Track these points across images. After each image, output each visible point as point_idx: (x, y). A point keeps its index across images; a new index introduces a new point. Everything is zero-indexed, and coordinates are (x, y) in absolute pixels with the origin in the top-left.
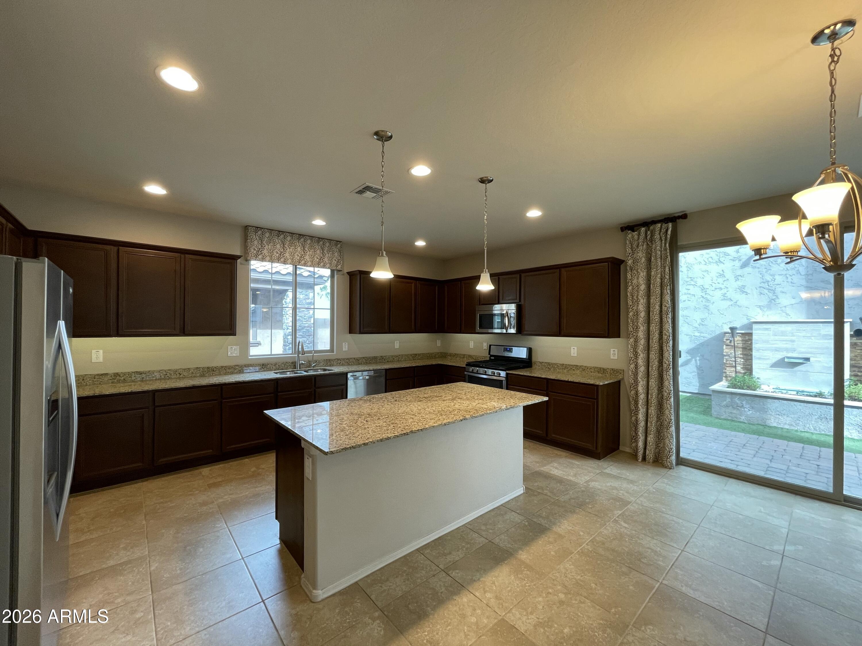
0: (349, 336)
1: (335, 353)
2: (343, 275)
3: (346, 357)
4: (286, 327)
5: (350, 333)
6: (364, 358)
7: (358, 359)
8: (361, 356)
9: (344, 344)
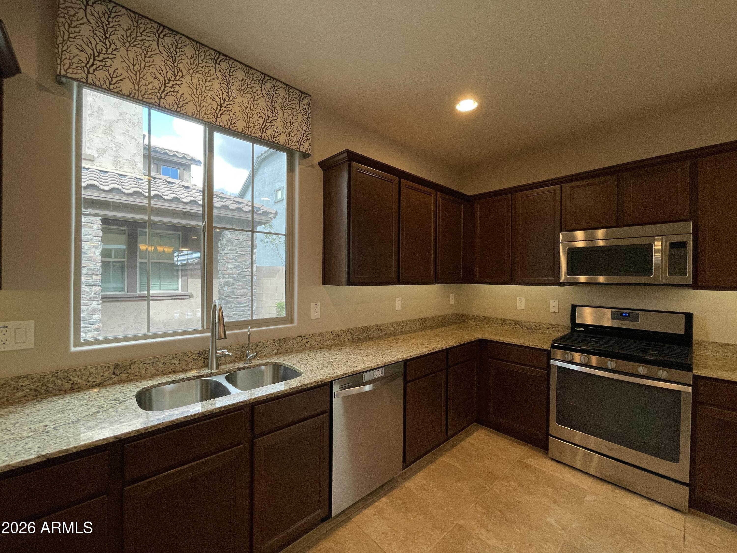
0: (324, 288)
1: (295, 324)
2: (312, 166)
3: (318, 331)
4: (221, 275)
5: (324, 283)
6: (348, 330)
7: (339, 333)
8: (344, 328)
9: (313, 304)
